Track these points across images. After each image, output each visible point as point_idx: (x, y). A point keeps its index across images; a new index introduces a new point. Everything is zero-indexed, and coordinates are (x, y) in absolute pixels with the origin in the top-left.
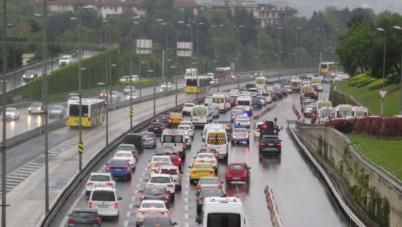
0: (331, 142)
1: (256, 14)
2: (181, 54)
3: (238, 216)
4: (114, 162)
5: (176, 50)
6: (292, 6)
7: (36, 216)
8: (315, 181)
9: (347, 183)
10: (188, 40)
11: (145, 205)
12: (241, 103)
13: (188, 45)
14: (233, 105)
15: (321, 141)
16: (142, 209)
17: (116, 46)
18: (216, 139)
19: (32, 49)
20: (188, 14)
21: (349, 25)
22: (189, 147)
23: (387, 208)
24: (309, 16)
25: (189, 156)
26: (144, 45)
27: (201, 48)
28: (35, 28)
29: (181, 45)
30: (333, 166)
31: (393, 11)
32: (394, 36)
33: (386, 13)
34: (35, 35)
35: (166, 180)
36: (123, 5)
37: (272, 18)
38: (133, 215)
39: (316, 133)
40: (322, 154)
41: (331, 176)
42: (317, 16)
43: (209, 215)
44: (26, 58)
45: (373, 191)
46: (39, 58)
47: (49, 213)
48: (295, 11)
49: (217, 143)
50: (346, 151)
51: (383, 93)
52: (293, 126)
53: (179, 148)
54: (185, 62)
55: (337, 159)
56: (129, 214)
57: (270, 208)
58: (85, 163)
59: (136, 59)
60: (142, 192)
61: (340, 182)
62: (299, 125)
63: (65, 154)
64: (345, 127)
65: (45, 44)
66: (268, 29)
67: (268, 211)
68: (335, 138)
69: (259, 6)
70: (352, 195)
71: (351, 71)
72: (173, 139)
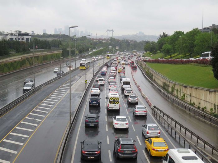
0: (143, 64)
1: (130, 42)
2: (117, 49)
3: (129, 82)
4: (102, 71)
5: (116, 48)
6: (136, 40)
7: (91, 77)
8: (140, 70)
9: (145, 71)
10: (117, 46)
11: (110, 78)
12: (126, 58)
13: (118, 47)
14: (124, 58)
15: (141, 63)
16: (109, 79)
17: (105, 47)
18: (123, 64)
19: (91, 48)
20: (118, 42)
21: (146, 44)
22: (118, 65)
23: (152, 75)
24: (139, 42)
25: (118, 67)
26: (110, 47)
27: (120, 48)
28: (91, 44)
29: (117, 47)
30: (143, 68)
31: (154, 41)
32: (154, 45)
33: (152, 41)
34: (91, 45)
35: (114, 72)
36: (106, 40)
37: (133, 42)
38: (108, 80)
39: (140, 62)
40: (141, 66)
41: (143, 70)
42: (140, 42)
43: (124, 82)
44: (90, 49)
45: (150, 72)
46: (92, 49)
47: (94, 76)
48: (136, 41)
49: (123, 65)
50: (145, 65)
51: (152, 55)
52: (136, 61)
53: (116, 65)
54: (117, 50)
55: (144, 67)
56: (107, 80)
57: (132, 75)
58: (100, 67)
59: (109, 50)
60: (109, 75)
61: (144, 71)
62: (137, 61)
63: (97, 66)
64: (145, 61)
65: (93, 47)
66: (132, 44)
67: (132, 76)
68: (143, 63)
69: (130, 40)
70: (146, 73)
71: (146, 51)
72: (115, 64)
